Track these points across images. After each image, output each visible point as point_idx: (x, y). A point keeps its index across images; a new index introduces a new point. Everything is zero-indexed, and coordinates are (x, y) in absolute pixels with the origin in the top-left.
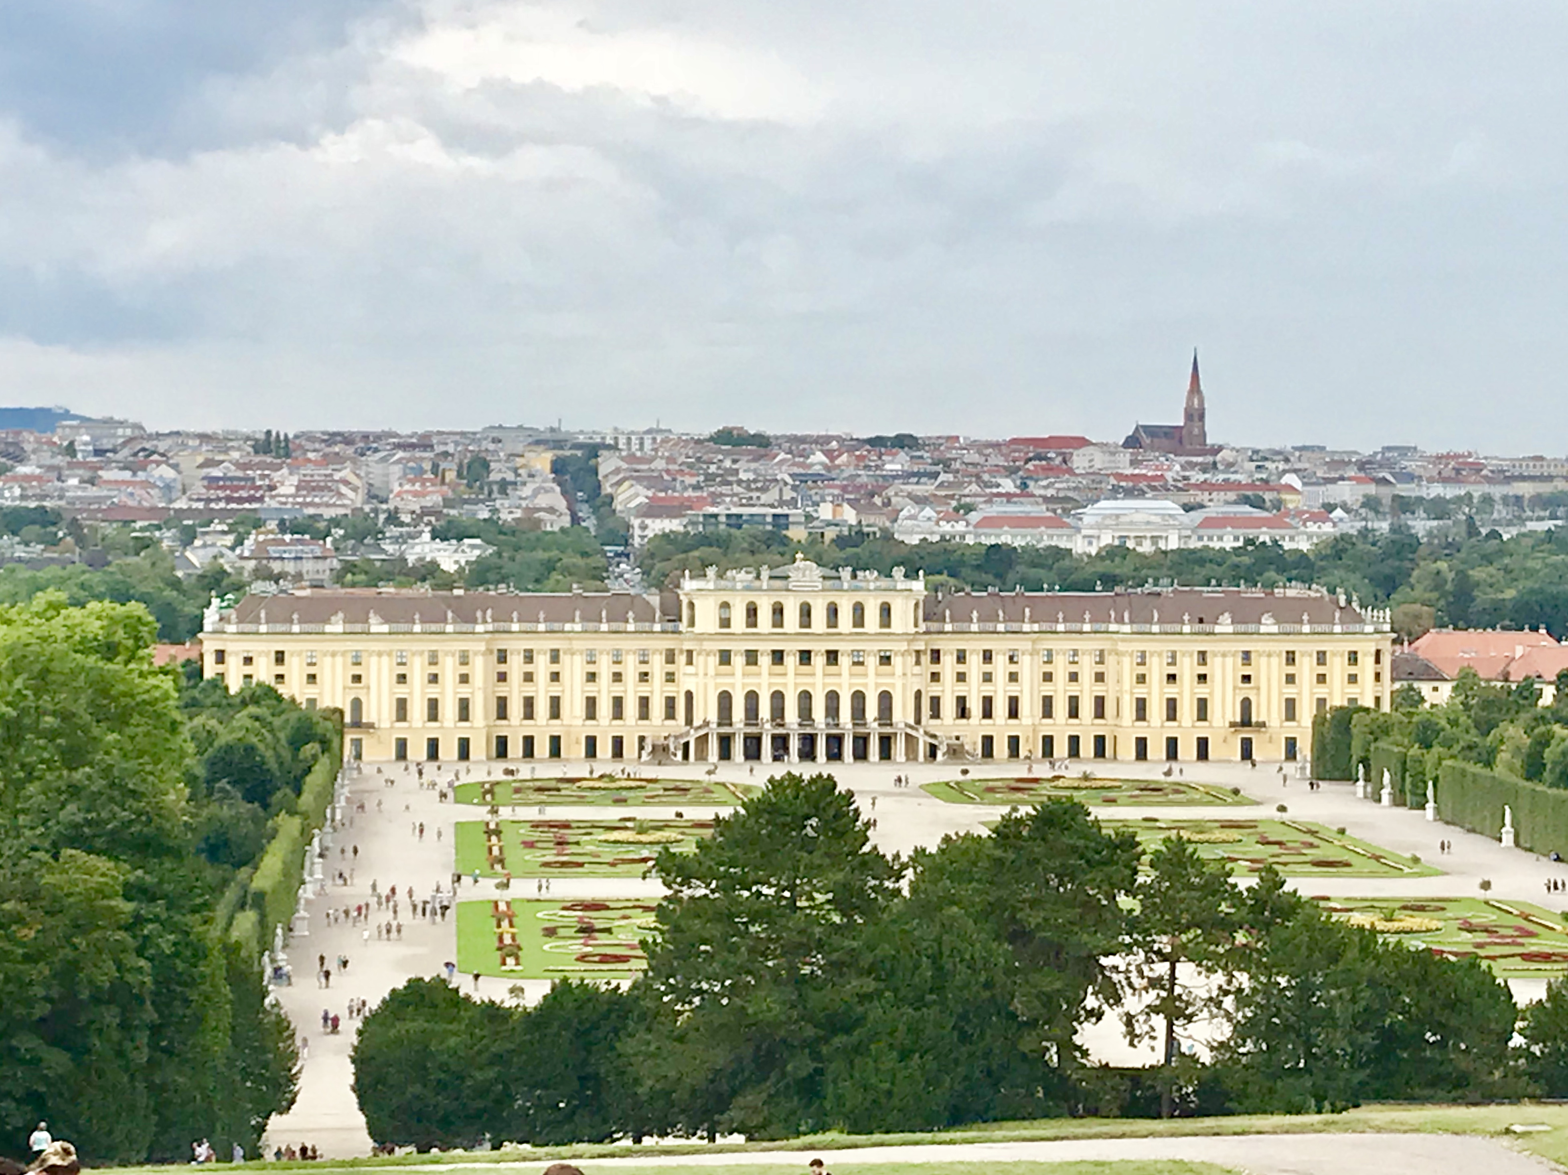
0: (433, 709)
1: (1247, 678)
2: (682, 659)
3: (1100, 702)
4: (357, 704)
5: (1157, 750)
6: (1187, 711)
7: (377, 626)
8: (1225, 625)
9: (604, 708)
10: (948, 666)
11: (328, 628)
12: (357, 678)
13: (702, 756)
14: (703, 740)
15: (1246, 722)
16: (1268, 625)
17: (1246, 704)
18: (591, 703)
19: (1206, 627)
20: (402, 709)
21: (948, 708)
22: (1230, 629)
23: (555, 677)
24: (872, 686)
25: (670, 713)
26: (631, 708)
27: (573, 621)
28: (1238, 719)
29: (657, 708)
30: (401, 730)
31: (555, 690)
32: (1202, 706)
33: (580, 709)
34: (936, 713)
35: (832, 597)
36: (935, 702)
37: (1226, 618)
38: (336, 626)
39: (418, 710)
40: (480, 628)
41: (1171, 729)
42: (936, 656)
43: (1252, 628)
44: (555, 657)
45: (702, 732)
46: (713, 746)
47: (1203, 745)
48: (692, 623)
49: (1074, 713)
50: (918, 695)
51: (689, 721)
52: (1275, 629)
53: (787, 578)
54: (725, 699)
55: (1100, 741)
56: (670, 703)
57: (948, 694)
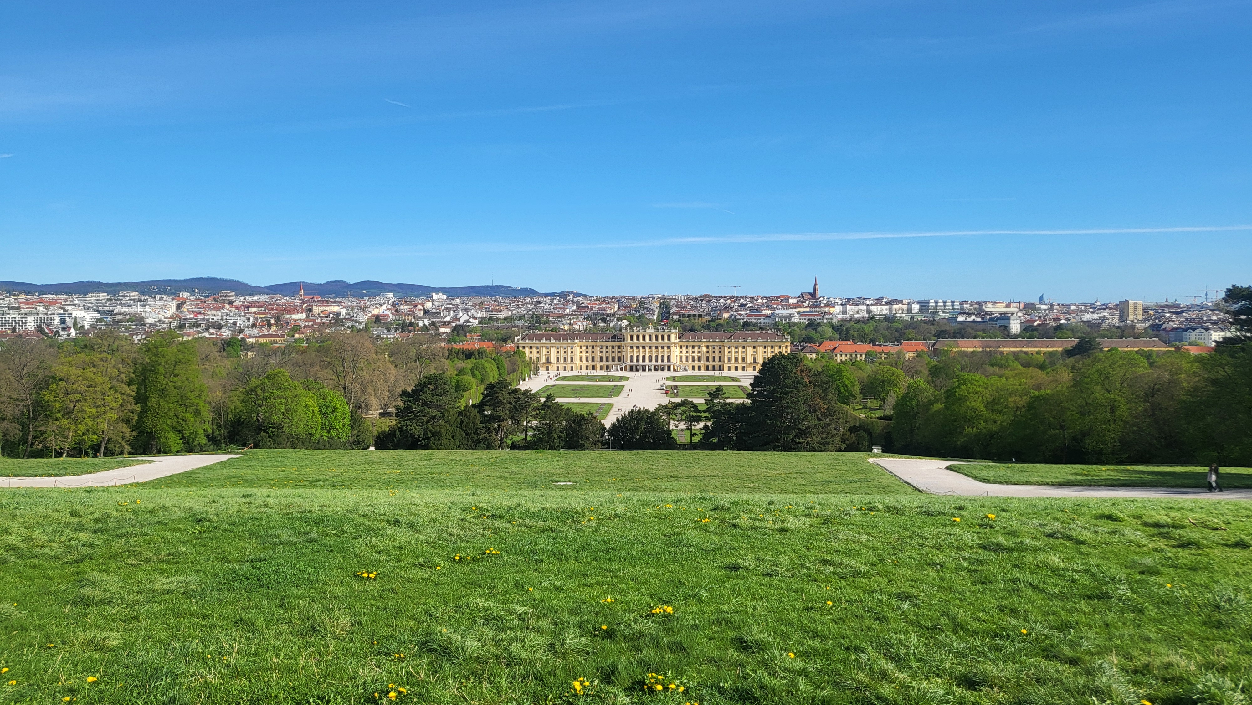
0: (565, 360)
1: (754, 352)
2: (622, 348)
3: (720, 358)
4: (548, 359)
5: (733, 368)
6: (740, 360)
7: (553, 340)
8: (749, 340)
9: (604, 359)
10: (684, 350)
11: (542, 341)
12: (548, 353)
13: (626, 370)
14: (626, 367)
15: (754, 362)
16: (760, 340)
17: (754, 358)
18: (601, 358)
19: (745, 341)
20: (558, 359)
21: (684, 359)
23: (593, 352)
24: (666, 354)
25: (619, 360)
26: (610, 359)
30: (558, 364)
31: (593, 355)
32: (744, 359)
33: (599, 359)
34: (681, 360)
35: (657, 333)
36: (681, 358)
37: (750, 338)
38: (544, 340)
39: (562, 360)
42: (681, 347)
43: (756, 341)
44: (593, 347)
46: (628, 368)
47: (744, 368)
48: (624, 340)
49: (714, 360)
50: (677, 356)
51: (624, 362)
52: (762, 341)
53: (646, 329)
54: (632, 357)
55: (720, 367)
56: (619, 358)
57: (684, 355)
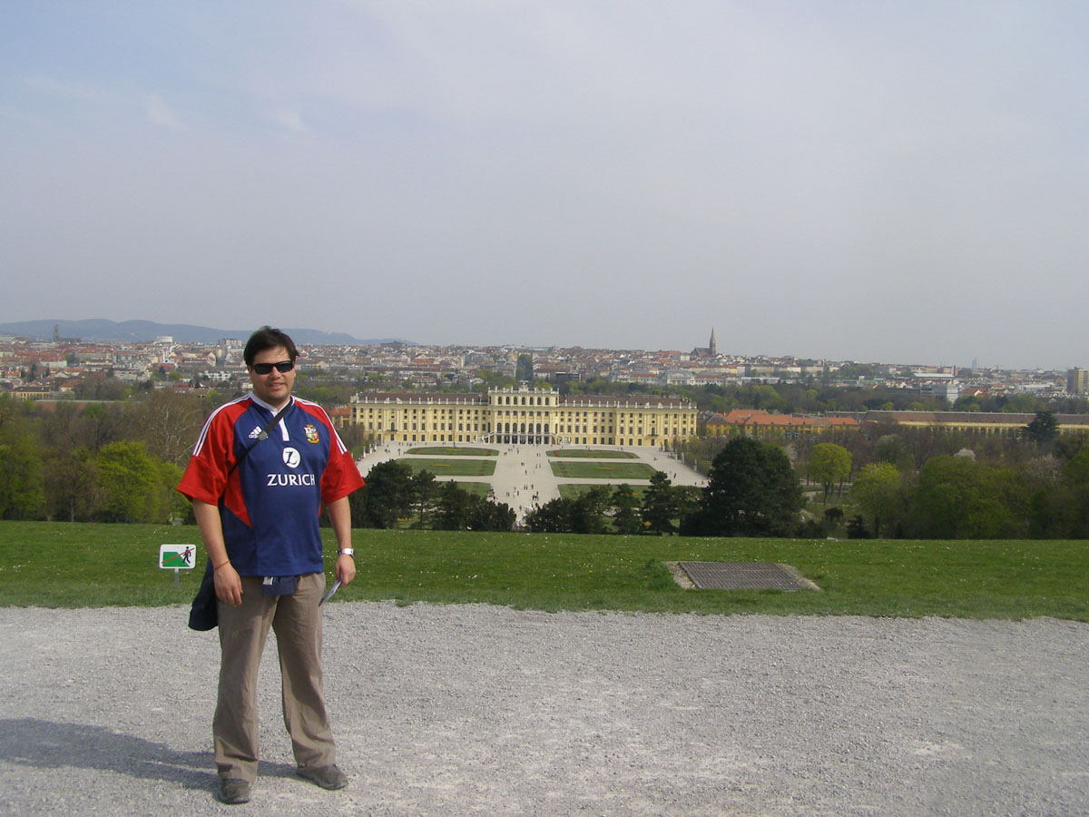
0: (415, 426)
1: (653, 422)
2: (487, 413)
3: (611, 428)
4: (393, 424)
5: (626, 442)
6: (636, 431)
7: (399, 402)
8: (647, 406)
11: (385, 402)
12: (393, 417)
13: (492, 442)
14: (492, 437)
15: (653, 435)
16: (660, 406)
20: (405, 426)
22: (649, 407)
25: (484, 429)
26: (472, 427)
28: (651, 434)
29: (480, 427)
30: (405, 432)
32: (640, 431)
33: (458, 427)
34: (562, 430)
35: (532, 395)
36: (562, 427)
37: (648, 404)
38: (387, 401)
39: (410, 427)
40: (429, 403)
41: (631, 436)
42: (562, 413)
44: (451, 411)
45: (492, 435)
46: (495, 438)
47: (640, 441)
51: (489, 431)
53: (518, 390)
54: (499, 426)
55: (610, 439)
56: (484, 425)
57: (566, 423)
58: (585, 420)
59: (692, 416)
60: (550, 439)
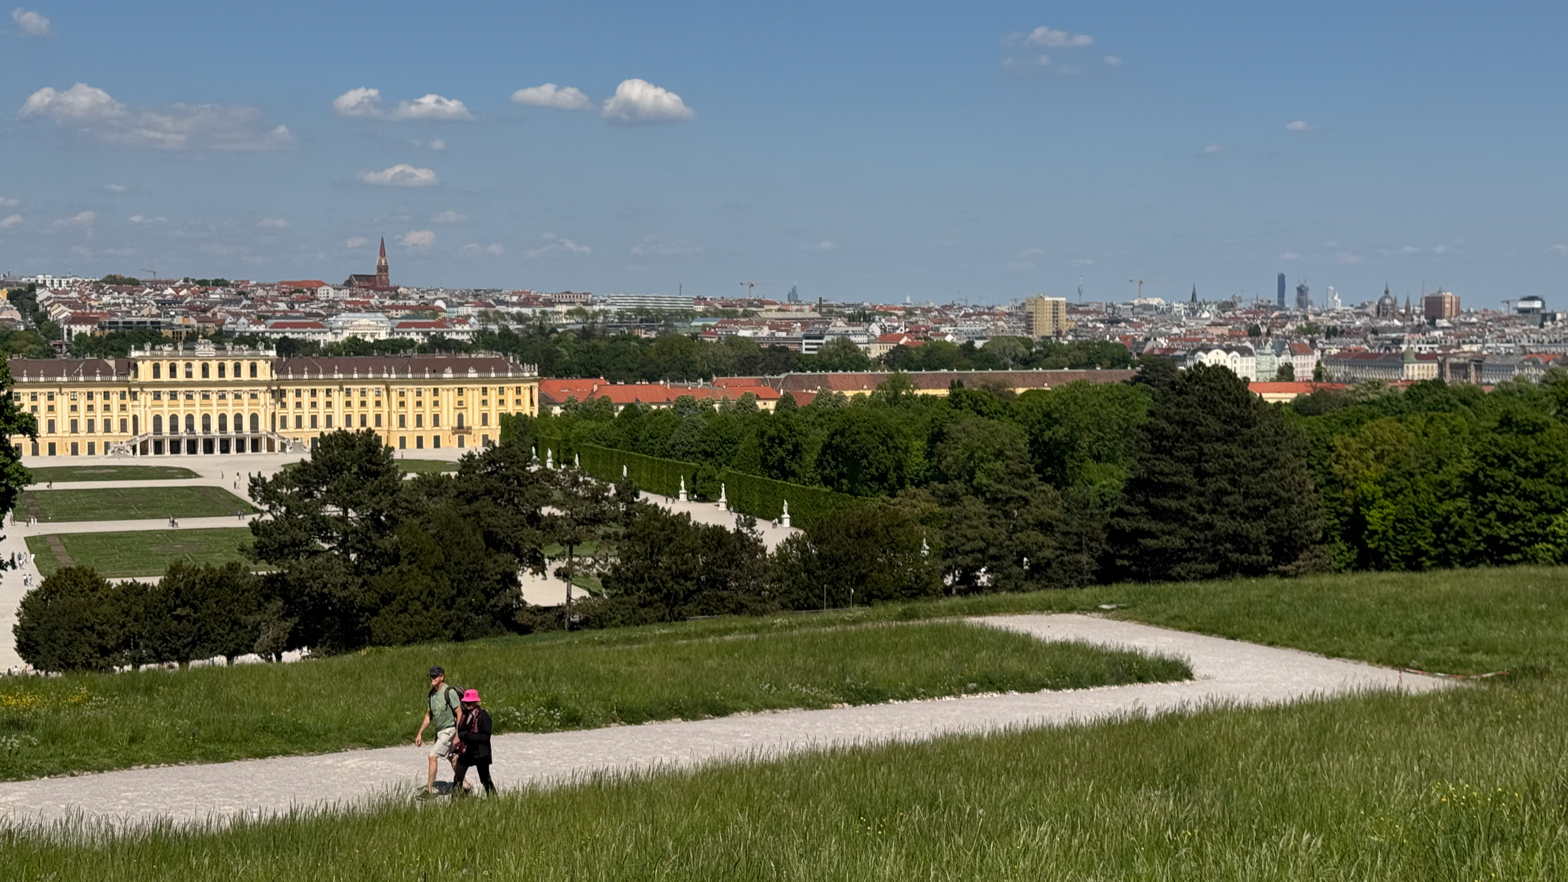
1: (461, 403)
2: (130, 397)
3: (378, 417)
5: (411, 443)
6: (428, 421)
8: (448, 375)
9: (83, 426)
10: (290, 398)
13: (144, 452)
14: (145, 443)
15: (460, 426)
16: (472, 373)
17: (460, 417)
18: (74, 425)
19: (439, 376)
21: (291, 422)
22: (451, 376)
23: (51, 408)
24: (246, 411)
25: (123, 428)
26: (99, 425)
27: (62, 376)
28: (456, 425)
29: (115, 425)
31: (51, 416)
32: (436, 420)
33: (67, 427)
34: (284, 425)
35: (221, 360)
36: (284, 420)
37: (449, 370)
41: (419, 432)
42: (283, 393)
43: (464, 375)
44: (51, 397)
45: (143, 439)
46: (151, 446)
47: (437, 440)
48: (136, 376)
50: (273, 415)
51: (135, 432)
52: (476, 375)
53: (193, 349)
54: (157, 420)
56: (123, 423)
57: (291, 414)
58: (329, 404)
59: (531, 389)
60: (264, 443)
